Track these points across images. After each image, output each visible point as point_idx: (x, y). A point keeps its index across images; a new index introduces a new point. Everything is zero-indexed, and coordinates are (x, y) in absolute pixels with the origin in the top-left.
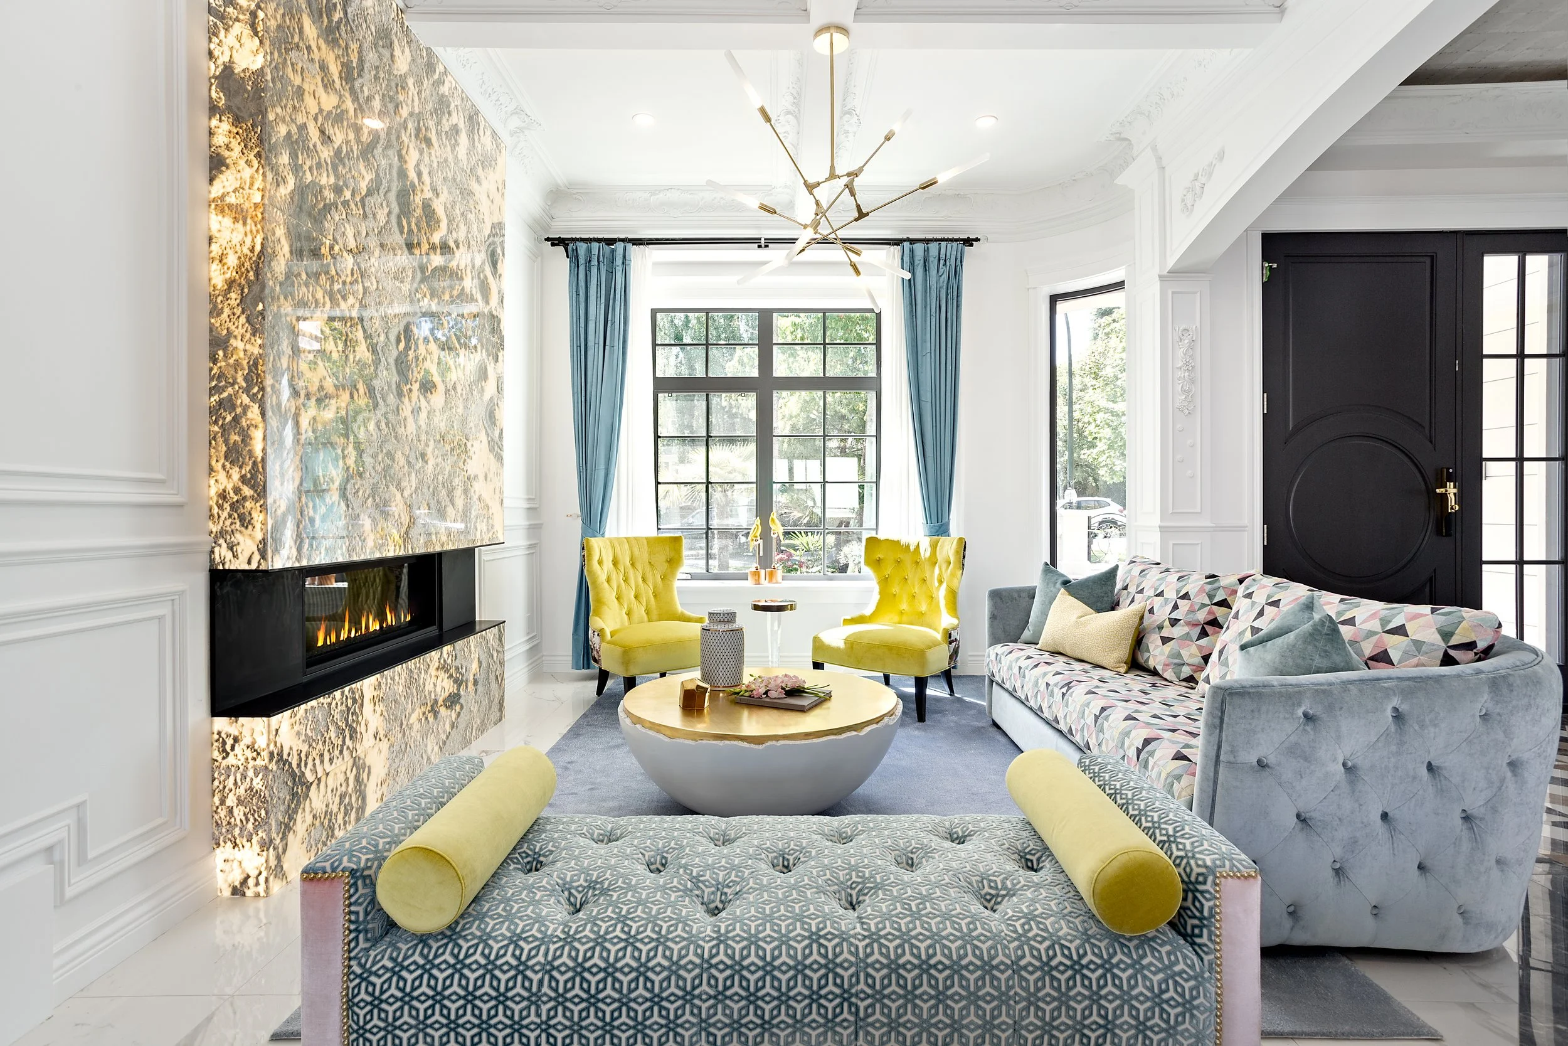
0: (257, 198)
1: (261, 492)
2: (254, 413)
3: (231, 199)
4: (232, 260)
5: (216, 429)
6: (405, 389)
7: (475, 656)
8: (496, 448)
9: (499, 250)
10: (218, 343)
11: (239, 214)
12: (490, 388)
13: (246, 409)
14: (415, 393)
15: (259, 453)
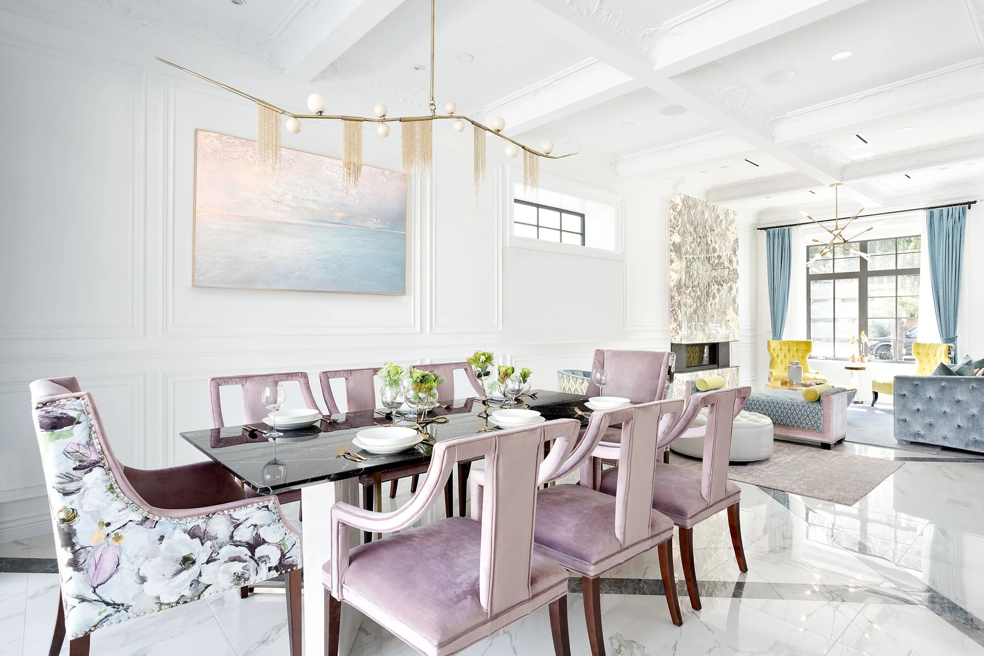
0: (679, 268)
1: (681, 328)
2: (679, 311)
3: (675, 269)
4: (675, 281)
5: (672, 315)
6: (708, 299)
7: (728, 374)
8: (736, 311)
9: (736, 248)
10: (672, 298)
11: (676, 272)
12: (734, 292)
13: (678, 311)
14: (711, 299)
15: (680, 320)
